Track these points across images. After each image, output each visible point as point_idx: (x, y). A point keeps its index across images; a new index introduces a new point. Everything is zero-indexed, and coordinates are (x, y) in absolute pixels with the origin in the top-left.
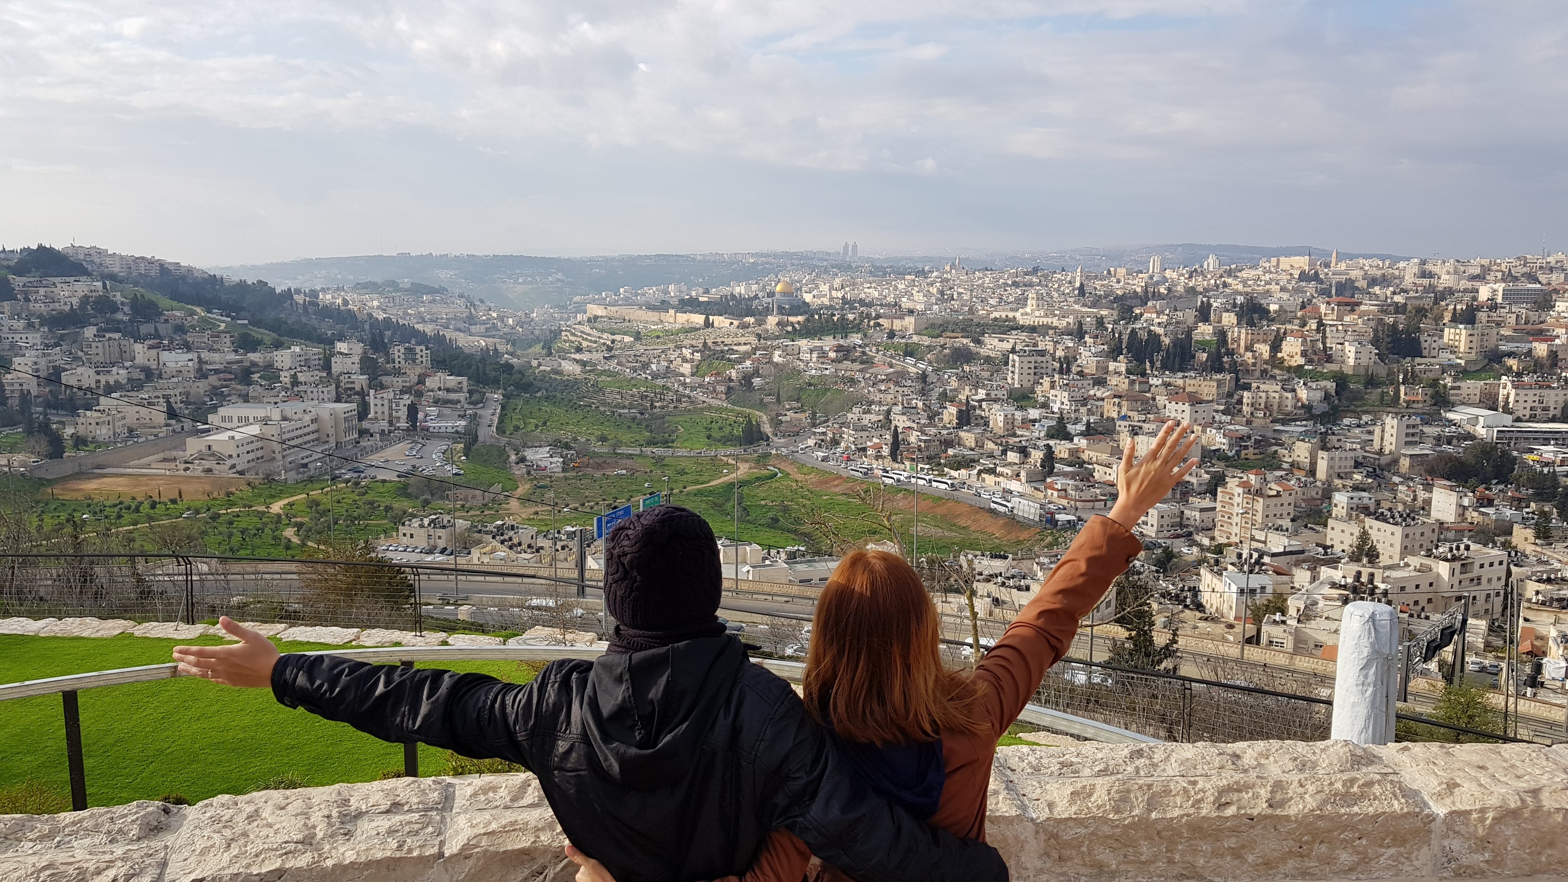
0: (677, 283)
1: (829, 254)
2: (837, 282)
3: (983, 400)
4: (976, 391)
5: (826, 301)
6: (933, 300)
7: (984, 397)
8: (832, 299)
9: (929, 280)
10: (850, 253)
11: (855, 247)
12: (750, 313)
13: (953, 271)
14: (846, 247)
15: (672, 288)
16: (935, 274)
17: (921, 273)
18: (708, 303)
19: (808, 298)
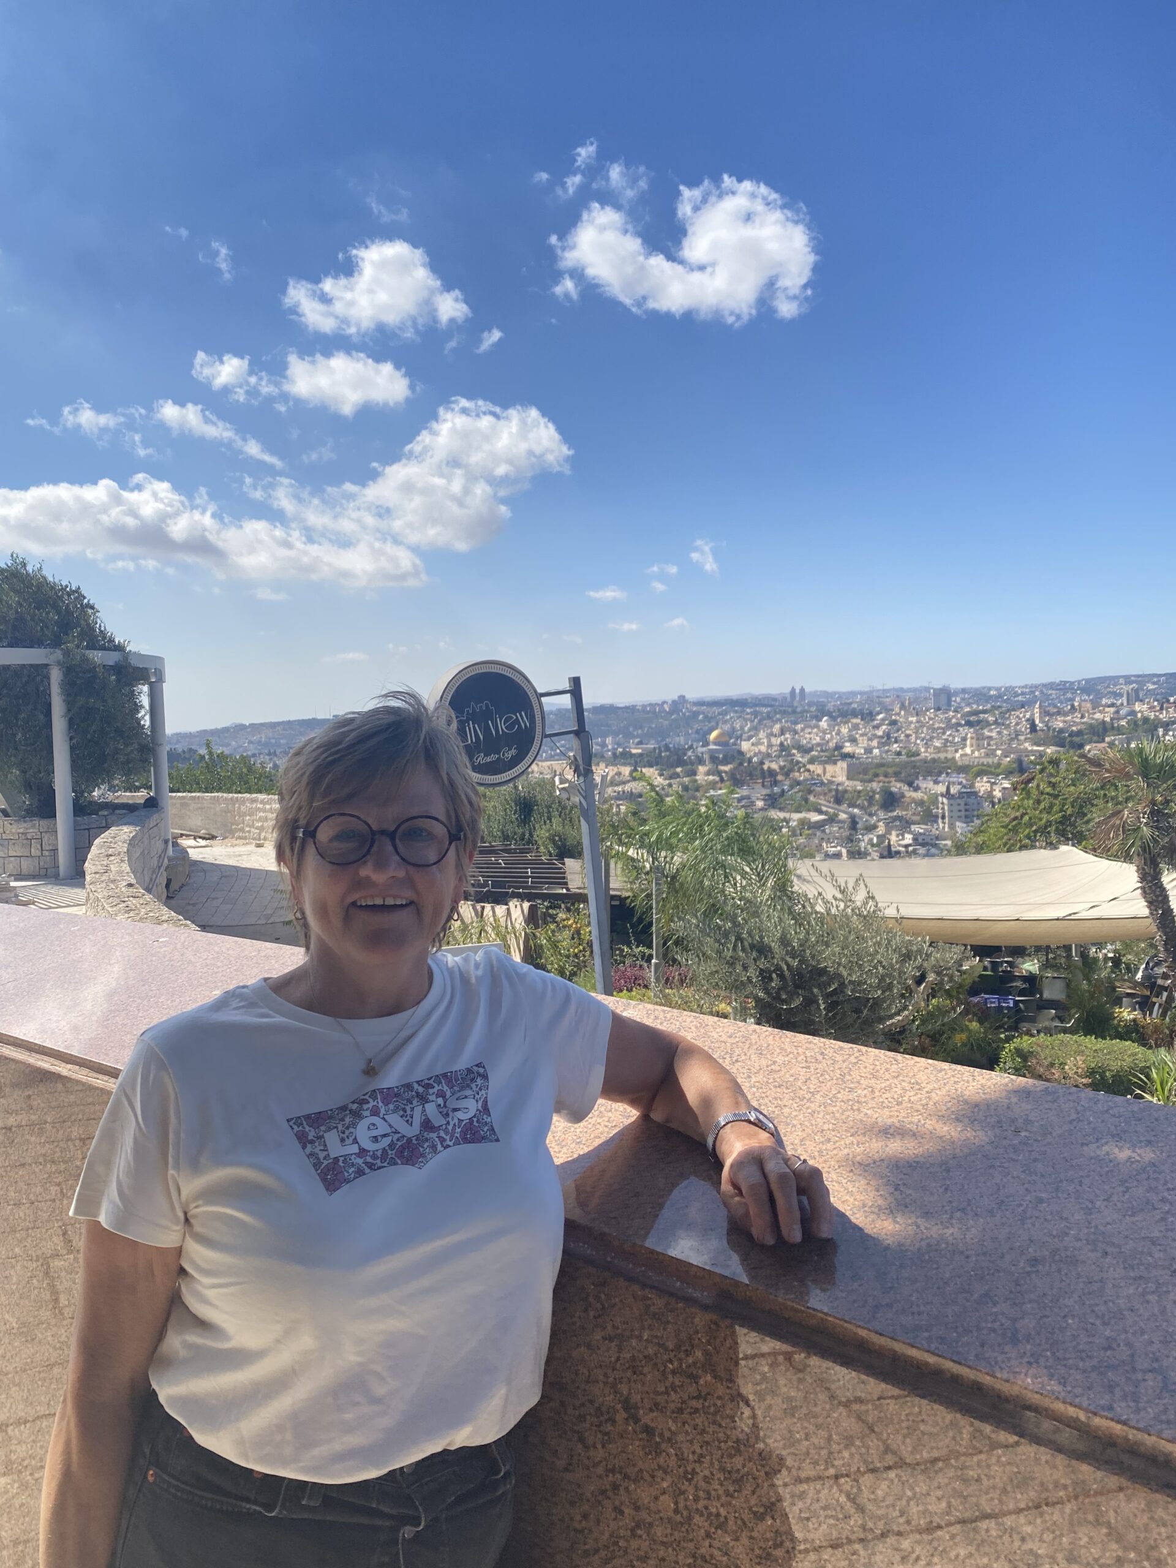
0: (615, 734)
1: (775, 700)
2: (777, 728)
3: (910, 845)
4: (903, 835)
5: (763, 748)
6: (875, 743)
7: (911, 842)
8: (770, 746)
9: (876, 722)
10: (798, 698)
11: (802, 690)
12: (680, 762)
13: (903, 713)
14: (793, 690)
15: (609, 740)
16: (881, 716)
17: (868, 716)
18: (641, 755)
19: (745, 746)
